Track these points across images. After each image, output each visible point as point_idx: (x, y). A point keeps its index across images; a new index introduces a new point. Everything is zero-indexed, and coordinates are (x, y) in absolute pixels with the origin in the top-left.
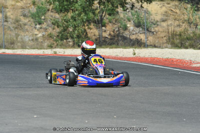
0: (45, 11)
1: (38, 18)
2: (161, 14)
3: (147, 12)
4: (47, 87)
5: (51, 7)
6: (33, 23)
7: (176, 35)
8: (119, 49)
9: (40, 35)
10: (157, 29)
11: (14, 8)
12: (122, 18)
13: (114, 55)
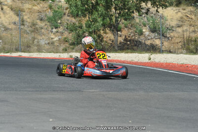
0: (61, 15)
1: (54, 22)
2: (177, 20)
3: (162, 17)
4: (63, 91)
5: (67, 11)
6: (50, 27)
7: (191, 41)
8: (134, 54)
9: (56, 39)
10: (172, 34)
11: (31, 11)
12: (138, 23)
13: (129, 60)
